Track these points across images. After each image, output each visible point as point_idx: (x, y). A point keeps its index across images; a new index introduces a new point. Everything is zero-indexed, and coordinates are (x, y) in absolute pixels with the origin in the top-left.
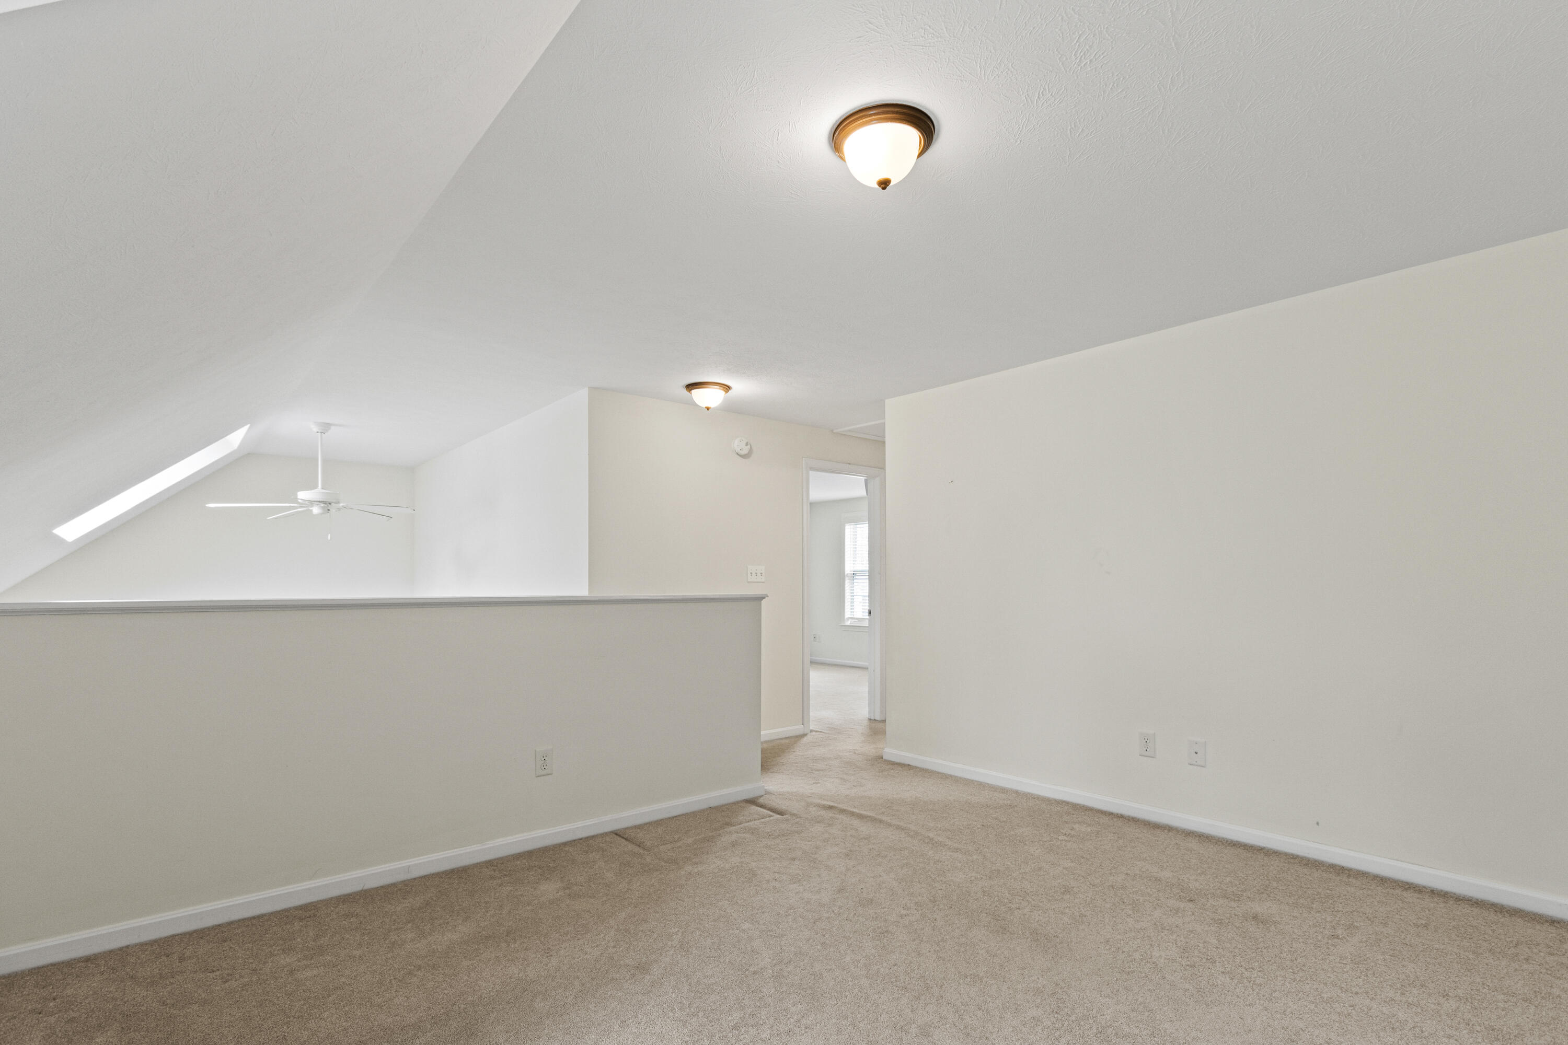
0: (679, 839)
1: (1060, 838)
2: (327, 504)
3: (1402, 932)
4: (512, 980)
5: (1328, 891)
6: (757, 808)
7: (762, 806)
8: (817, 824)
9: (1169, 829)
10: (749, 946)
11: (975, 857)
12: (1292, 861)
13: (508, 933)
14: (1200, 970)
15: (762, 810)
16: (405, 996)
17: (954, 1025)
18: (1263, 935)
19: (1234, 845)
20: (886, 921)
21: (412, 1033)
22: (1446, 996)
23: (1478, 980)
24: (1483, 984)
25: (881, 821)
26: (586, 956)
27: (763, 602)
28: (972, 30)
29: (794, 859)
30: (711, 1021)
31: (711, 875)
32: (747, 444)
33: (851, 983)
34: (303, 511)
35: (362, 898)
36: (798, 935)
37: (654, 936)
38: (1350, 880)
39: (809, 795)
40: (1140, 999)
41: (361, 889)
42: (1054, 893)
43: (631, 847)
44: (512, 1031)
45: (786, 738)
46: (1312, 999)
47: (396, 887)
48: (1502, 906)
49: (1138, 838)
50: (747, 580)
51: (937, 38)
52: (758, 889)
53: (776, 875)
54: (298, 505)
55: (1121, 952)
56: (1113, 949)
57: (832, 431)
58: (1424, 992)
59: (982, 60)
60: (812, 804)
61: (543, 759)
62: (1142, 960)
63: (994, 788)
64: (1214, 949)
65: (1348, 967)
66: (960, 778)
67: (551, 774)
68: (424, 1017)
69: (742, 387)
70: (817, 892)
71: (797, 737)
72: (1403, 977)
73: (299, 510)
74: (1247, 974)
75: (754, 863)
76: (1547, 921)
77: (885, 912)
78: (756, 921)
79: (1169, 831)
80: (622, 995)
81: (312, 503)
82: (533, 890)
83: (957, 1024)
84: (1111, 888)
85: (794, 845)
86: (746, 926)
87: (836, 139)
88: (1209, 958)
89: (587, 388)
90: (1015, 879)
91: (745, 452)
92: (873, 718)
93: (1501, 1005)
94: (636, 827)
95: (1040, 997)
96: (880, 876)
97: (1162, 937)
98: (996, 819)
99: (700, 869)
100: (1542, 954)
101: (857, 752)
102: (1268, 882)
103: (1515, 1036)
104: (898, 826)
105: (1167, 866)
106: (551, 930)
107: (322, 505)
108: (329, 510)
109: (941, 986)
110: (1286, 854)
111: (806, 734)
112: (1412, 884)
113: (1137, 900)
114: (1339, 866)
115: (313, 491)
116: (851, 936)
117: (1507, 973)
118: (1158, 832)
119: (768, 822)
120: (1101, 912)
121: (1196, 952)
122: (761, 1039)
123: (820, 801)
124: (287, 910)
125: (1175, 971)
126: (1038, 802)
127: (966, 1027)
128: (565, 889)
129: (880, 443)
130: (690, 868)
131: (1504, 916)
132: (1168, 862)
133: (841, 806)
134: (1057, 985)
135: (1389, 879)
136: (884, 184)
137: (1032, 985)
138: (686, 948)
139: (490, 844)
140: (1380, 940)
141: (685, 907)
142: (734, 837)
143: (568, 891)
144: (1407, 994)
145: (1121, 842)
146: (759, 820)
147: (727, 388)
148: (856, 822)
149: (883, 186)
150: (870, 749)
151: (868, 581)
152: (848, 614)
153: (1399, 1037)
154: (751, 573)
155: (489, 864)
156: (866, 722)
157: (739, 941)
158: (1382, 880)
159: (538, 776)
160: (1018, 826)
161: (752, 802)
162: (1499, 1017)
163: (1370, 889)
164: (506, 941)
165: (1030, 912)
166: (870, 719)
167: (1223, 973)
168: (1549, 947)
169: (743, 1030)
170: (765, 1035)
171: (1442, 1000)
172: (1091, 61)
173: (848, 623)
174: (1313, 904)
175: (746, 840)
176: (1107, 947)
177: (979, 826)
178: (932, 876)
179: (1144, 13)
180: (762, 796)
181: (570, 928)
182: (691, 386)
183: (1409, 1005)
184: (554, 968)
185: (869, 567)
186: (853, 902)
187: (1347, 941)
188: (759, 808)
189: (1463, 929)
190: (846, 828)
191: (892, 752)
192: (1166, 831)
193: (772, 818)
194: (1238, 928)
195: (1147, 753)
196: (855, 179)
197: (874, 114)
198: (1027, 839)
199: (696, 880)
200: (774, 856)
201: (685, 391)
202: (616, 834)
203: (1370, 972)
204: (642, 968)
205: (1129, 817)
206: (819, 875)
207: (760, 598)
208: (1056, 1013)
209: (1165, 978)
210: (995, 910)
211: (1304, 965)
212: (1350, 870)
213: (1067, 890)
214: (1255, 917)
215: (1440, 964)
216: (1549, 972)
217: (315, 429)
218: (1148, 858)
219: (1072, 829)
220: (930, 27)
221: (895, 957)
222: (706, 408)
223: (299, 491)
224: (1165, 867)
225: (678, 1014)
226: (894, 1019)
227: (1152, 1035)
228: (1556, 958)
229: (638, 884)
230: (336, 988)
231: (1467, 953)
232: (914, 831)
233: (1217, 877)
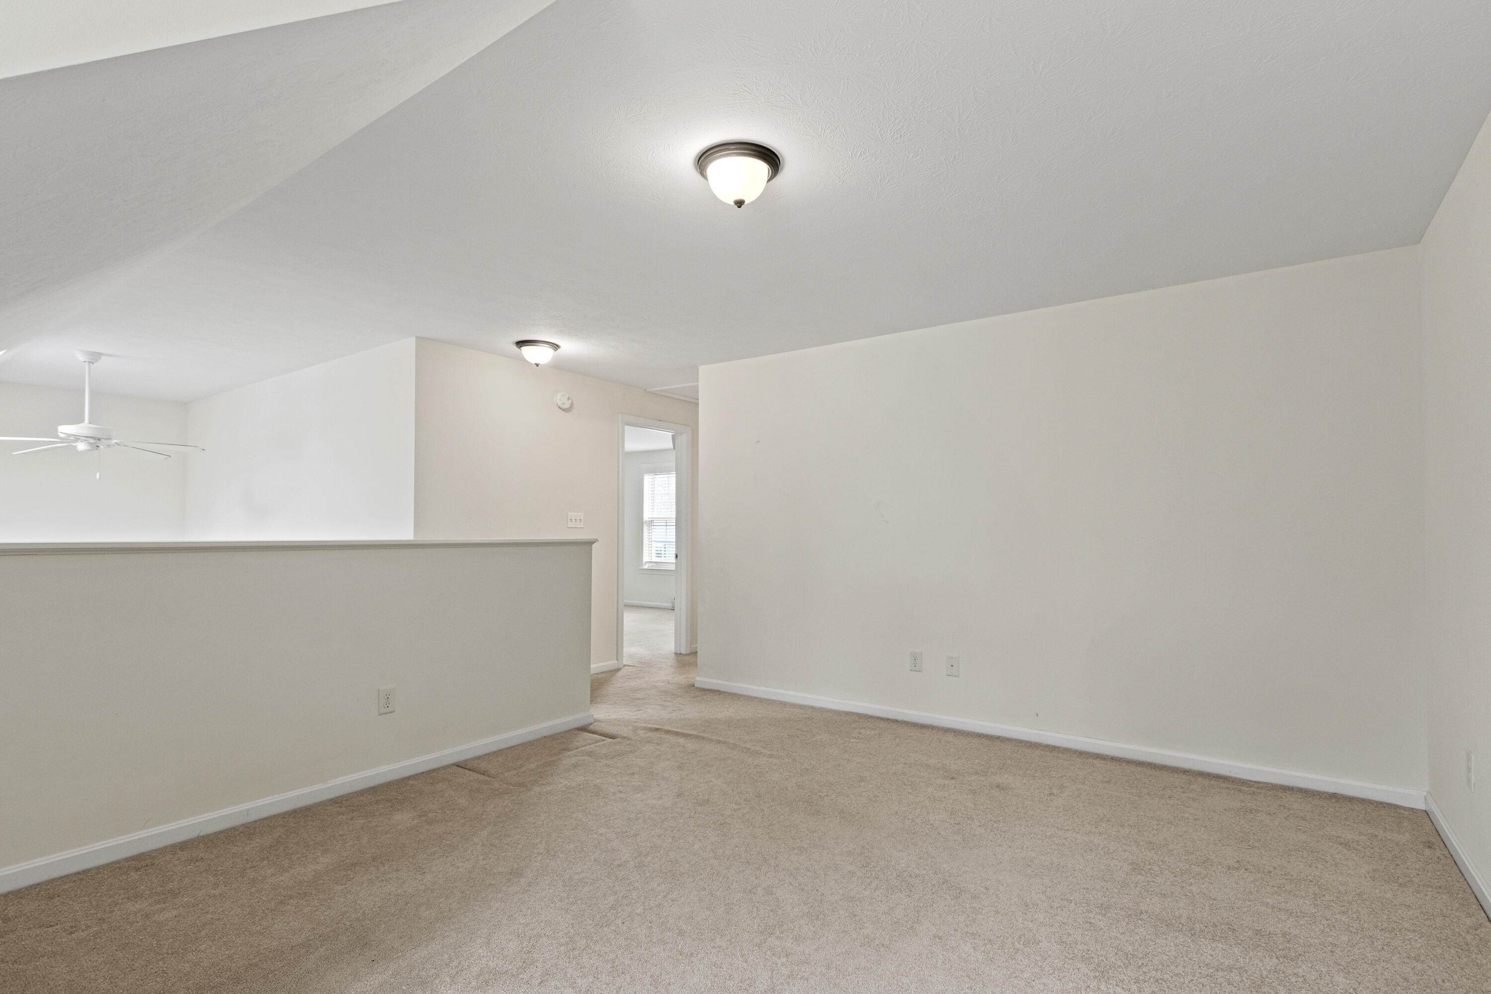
0: (521, 766)
1: (851, 741)
2: (96, 441)
3: (1094, 787)
4: (391, 896)
5: (1045, 764)
6: (589, 734)
7: (593, 732)
8: (647, 744)
9: (932, 728)
10: (609, 846)
11: (787, 760)
12: (1020, 745)
13: (374, 859)
14: (964, 826)
15: (594, 735)
16: (285, 922)
17: (791, 884)
18: (1004, 798)
19: (980, 736)
20: (722, 815)
21: (303, 951)
22: (1122, 826)
23: (1141, 813)
24: (1144, 816)
25: (703, 738)
26: (459, 870)
27: (594, 546)
28: (820, 103)
29: (633, 774)
30: (589, 906)
31: (560, 793)
32: (569, 399)
33: (703, 864)
34: (62, 447)
35: (201, 844)
36: (650, 833)
37: (520, 847)
38: (1059, 755)
39: (635, 721)
40: (925, 850)
41: (197, 835)
42: (853, 781)
43: (476, 776)
44: (405, 936)
45: (602, 673)
46: (1040, 837)
47: (237, 830)
48: (1155, 764)
49: (910, 736)
50: (567, 526)
51: (793, 104)
52: (606, 800)
53: (620, 788)
54: (60, 440)
55: (907, 819)
56: (901, 818)
57: (645, 390)
58: (1109, 825)
59: (824, 123)
60: (640, 728)
61: (386, 698)
62: (923, 823)
63: (794, 706)
64: (972, 811)
65: (1061, 813)
66: (765, 699)
67: (394, 712)
68: (311, 936)
69: (570, 347)
70: (659, 798)
71: (612, 671)
72: (1096, 816)
73: (58, 445)
74: (995, 825)
75: (598, 780)
76: (1181, 771)
77: (720, 808)
78: (611, 826)
79: (932, 729)
80: (503, 897)
81: (77, 438)
82: (387, 820)
83: (793, 883)
84: (894, 775)
85: (631, 763)
86: (603, 830)
87: (702, 162)
88: (969, 817)
89: (414, 338)
90: (821, 775)
91: (567, 406)
92: (679, 652)
93: (1155, 827)
94: (479, 758)
95: (852, 857)
96: (711, 781)
97: (935, 806)
98: (799, 729)
99: (548, 789)
100: (1178, 793)
101: (670, 682)
102: (1004, 761)
103: (1163, 846)
104: (719, 740)
105: (933, 755)
106: (417, 852)
107: (92, 441)
108: (98, 447)
109: (776, 858)
110: (1016, 740)
111: (621, 669)
112: (1099, 754)
113: (914, 782)
114: (1052, 746)
115: (78, 425)
116: (696, 829)
117: (1158, 807)
118: (924, 731)
119: (603, 745)
120: (889, 792)
121: (960, 813)
122: (637, 914)
123: (645, 725)
124: (117, 862)
125: (946, 829)
126: (830, 714)
127: (800, 885)
128: (420, 816)
129: (694, 404)
130: (539, 789)
131: (1156, 771)
132: (934, 752)
133: (666, 728)
134: (863, 847)
135: (1085, 752)
136: (740, 203)
137: (845, 849)
138: (552, 854)
139: (332, 783)
140: (1081, 794)
141: (543, 821)
142: (573, 760)
143: (423, 818)
144: (1099, 827)
145: (898, 740)
146: (593, 744)
147: (556, 347)
148: (681, 740)
149: (739, 205)
150: (682, 679)
151: (674, 527)
152: (646, 558)
153: (1095, 855)
154: (571, 519)
155: (334, 801)
156: (673, 656)
157: (599, 843)
158: (1081, 754)
159: (382, 714)
160: (817, 734)
161: (584, 729)
162: (1154, 835)
163: (1072, 760)
164: (374, 866)
165: (836, 797)
166: (676, 654)
167: (979, 826)
168: (1182, 788)
169: (619, 909)
170: (639, 910)
171: (1120, 829)
172: (901, 136)
173: (646, 567)
174: (1036, 773)
175: (585, 761)
176: (897, 817)
177: (786, 736)
178: (754, 777)
179: (941, 111)
180: (592, 724)
181: (436, 849)
182: (521, 343)
183: (1100, 834)
184: (430, 882)
185: (676, 515)
186: (692, 803)
187: (1060, 796)
188: (592, 735)
189: (1132, 782)
190: (673, 745)
191: (702, 680)
192: (930, 730)
193: (605, 742)
194: (987, 795)
195: (915, 668)
196: (715, 197)
197: (733, 149)
198: (826, 743)
199: (547, 798)
200: (615, 773)
201: (515, 348)
202: (458, 766)
203: (1075, 816)
204: (516, 874)
205: (902, 721)
206: (658, 785)
207: (590, 543)
208: (866, 866)
209: (940, 834)
210: (808, 799)
211: (1033, 816)
212: (1059, 748)
213: (862, 779)
214: (998, 786)
215: (1118, 806)
216: (1183, 804)
217: (82, 358)
218: (919, 751)
219: (860, 733)
220: (789, 96)
221: (735, 841)
222: (535, 364)
223: (60, 425)
224: (932, 756)
225: (559, 904)
226: (743, 886)
227: (936, 873)
228: (1187, 795)
229: (493, 807)
230: (205, 925)
231: (1134, 797)
232: (733, 744)
233: (969, 760)
